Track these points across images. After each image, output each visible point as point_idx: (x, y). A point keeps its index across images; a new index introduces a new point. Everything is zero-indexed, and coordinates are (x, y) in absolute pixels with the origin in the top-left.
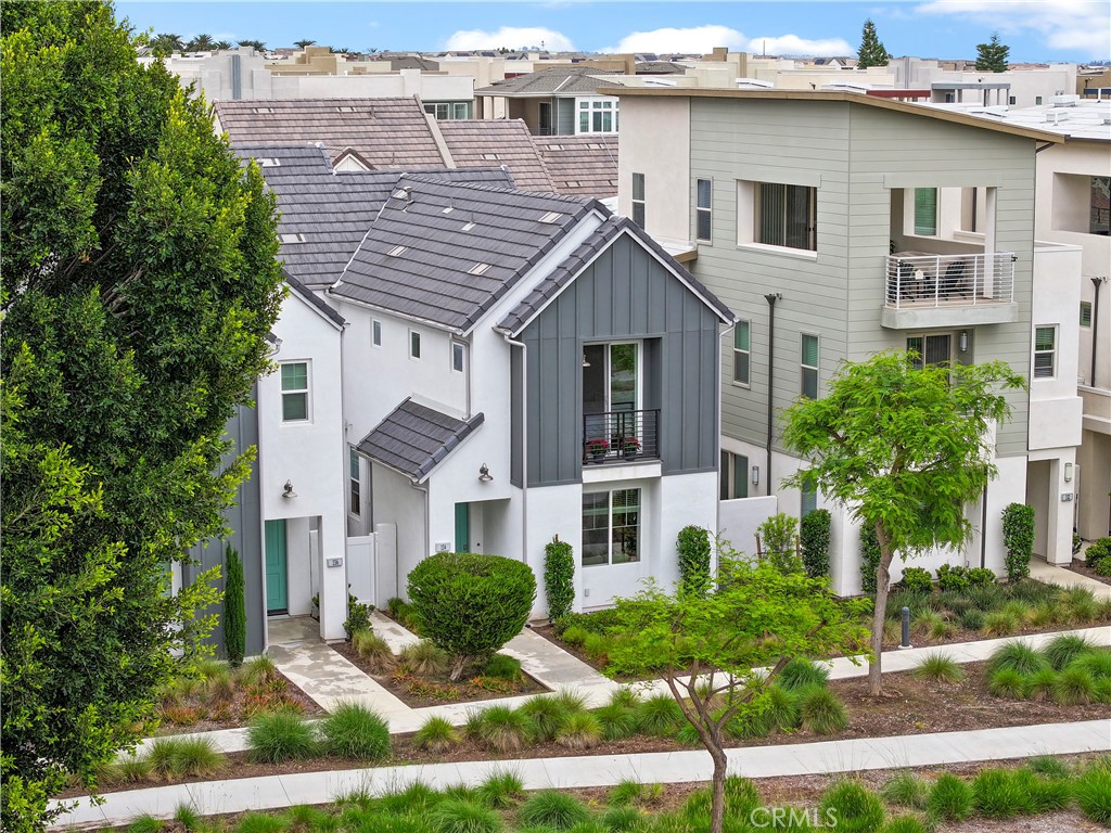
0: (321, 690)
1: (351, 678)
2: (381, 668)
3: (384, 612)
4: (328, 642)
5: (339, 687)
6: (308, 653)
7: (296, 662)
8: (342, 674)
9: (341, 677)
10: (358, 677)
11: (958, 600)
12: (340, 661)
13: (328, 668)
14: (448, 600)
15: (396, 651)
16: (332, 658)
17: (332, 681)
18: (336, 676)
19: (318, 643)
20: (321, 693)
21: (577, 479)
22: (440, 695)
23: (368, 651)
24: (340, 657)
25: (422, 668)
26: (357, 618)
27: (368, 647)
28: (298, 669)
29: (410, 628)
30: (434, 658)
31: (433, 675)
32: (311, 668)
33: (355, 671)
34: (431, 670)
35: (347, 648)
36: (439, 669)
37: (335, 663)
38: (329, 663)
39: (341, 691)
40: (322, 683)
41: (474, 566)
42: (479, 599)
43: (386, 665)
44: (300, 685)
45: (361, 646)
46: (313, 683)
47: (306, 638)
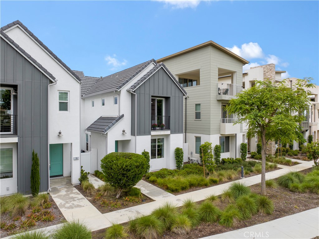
0: (66, 206)
1: (79, 199)
2: (91, 194)
3: (93, 175)
4: (74, 185)
5: (73, 204)
6: (66, 189)
7: (60, 193)
8: (76, 198)
9: (75, 199)
10: (82, 199)
12: (76, 192)
13: (71, 195)
14: (117, 168)
15: (96, 187)
16: (74, 191)
17: (71, 201)
18: (73, 199)
19: (70, 185)
20: (66, 208)
21: (150, 134)
22: (114, 206)
23: (86, 188)
24: (77, 191)
25: (106, 194)
26: (84, 177)
27: (86, 187)
28: (59, 197)
29: (101, 179)
30: (109, 190)
31: (110, 196)
32: (65, 195)
33: (81, 196)
34: (109, 194)
35: (80, 188)
36: (112, 194)
37: (74, 193)
38: (72, 193)
39: (74, 206)
40: (67, 202)
41: (125, 156)
42: (129, 167)
43: (92, 193)
44: (58, 204)
45: (84, 187)
46: (63, 202)
47: (67, 184)
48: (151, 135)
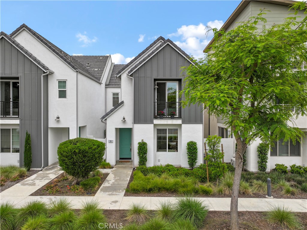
0: (26, 182)
8: (48, 177)
9: (45, 178)
11: (299, 178)
13: (50, 175)
17: (38, 179)
20: (22, 184)
21: (152, 122)
28: (40, 174)
32: (46, 174)
39: (31, 183)
40: (33, 180)
48: (154, 124)
